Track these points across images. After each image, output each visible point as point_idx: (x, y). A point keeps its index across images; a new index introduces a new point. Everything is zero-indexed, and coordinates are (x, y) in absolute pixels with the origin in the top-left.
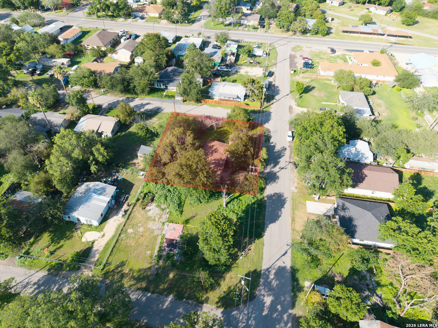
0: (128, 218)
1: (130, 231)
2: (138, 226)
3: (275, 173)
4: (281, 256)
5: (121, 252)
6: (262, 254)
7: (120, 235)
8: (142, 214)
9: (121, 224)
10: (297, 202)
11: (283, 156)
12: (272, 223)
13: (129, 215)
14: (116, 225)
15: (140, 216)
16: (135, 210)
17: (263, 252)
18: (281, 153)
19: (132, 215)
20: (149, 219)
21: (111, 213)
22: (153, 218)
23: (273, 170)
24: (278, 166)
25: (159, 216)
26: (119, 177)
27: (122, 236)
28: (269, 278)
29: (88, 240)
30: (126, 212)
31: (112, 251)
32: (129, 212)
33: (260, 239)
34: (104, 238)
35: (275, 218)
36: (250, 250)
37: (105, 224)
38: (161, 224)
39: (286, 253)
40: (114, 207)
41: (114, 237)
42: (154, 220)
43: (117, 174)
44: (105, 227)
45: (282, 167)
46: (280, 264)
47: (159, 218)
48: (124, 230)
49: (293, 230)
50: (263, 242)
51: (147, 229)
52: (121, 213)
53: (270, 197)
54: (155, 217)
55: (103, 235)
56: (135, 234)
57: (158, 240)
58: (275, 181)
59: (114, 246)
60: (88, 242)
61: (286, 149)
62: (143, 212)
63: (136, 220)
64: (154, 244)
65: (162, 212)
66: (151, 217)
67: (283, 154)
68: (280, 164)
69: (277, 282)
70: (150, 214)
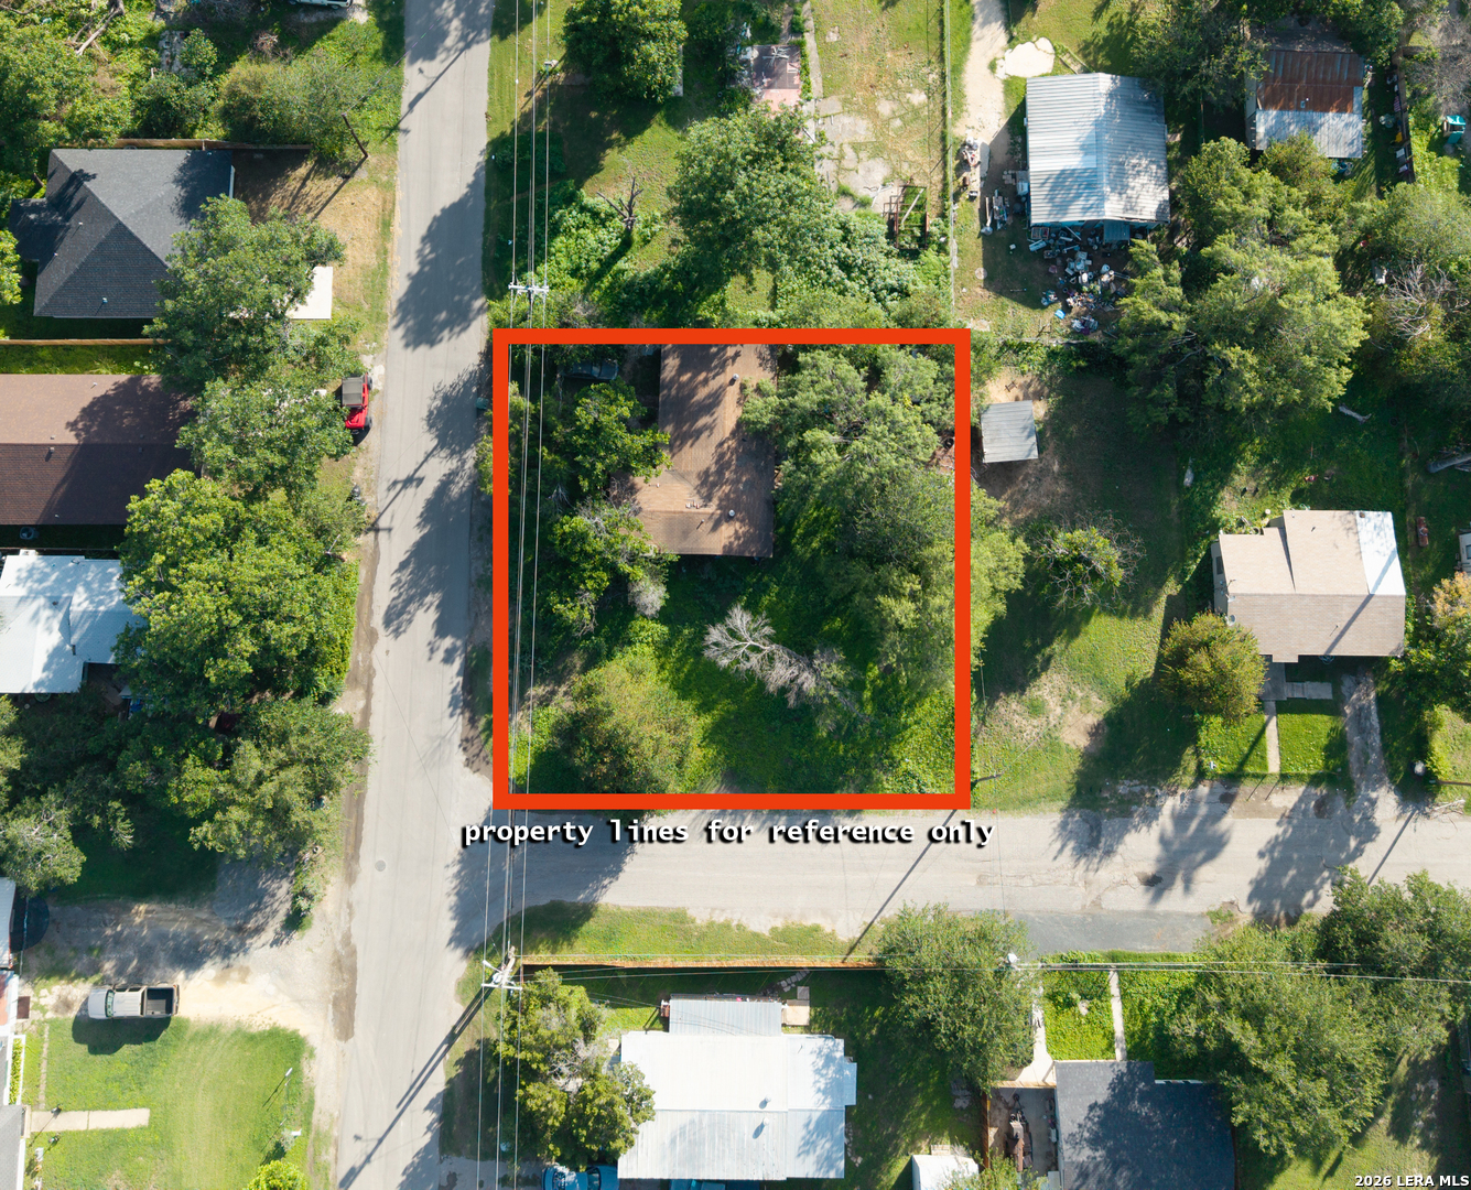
0: (943, 138)
1: (919, 98)
2: (901, 117)
3: (442, 444)
4: (427, 90)
5: (913, 26)
6: (491, 84)
7: (943, 76)
8: (905, 166)
9: (957, 116)
10: (366, 307)
11: (403, 566)
12: (454, 206)
13: (945, 151)
14: (970, 109)
15: (909, 153)
16: (937, 177)
17: (490, 92)
18: (413, 583)
19: (936, 154)
20: (877, 151)
21: (1012, 152)
22: (863, 155)
23: (453, 464)
24: (428, 489)
25: (845, 163)
26: (1060, 314)
27: (934, 76)
28: (463, 21)
29: (1029, 44)
30: (963, 165)
31: (941, 22)
32: (952, 163)
33: (496, 135)
34: (986, 62)
35: (444, 230)
36: (529, 94)
37: (1008, 106)
38: (827, 135)
39: (412, 105)
40: (1014, 176)
41: (958, 69)
42: (856, 147)
43: (1077, 324)
44: (1001, 96)
45: (411, 491)
46: (432, 67)
47: (841, 158)
48: (938, 97)
49: (389, 186)
50: (489, 123)
51: (868, 111)
52: (975, 157)
53: (460, 318)
54: (859, 160)
55: (992, 67)
56: (898, 89)
57: (820, 80)
58: (446, 399)
59: (942, 37)
60: (1029, 39)
61: (387, 622)
62: (907, 171)
63: (916, 138)
64: (826, 66)
65: (844, 182)
66: (873, 156)
67: (405, 576)
68: (419, 507)
69: (438, 12)
70: (879, 170)
